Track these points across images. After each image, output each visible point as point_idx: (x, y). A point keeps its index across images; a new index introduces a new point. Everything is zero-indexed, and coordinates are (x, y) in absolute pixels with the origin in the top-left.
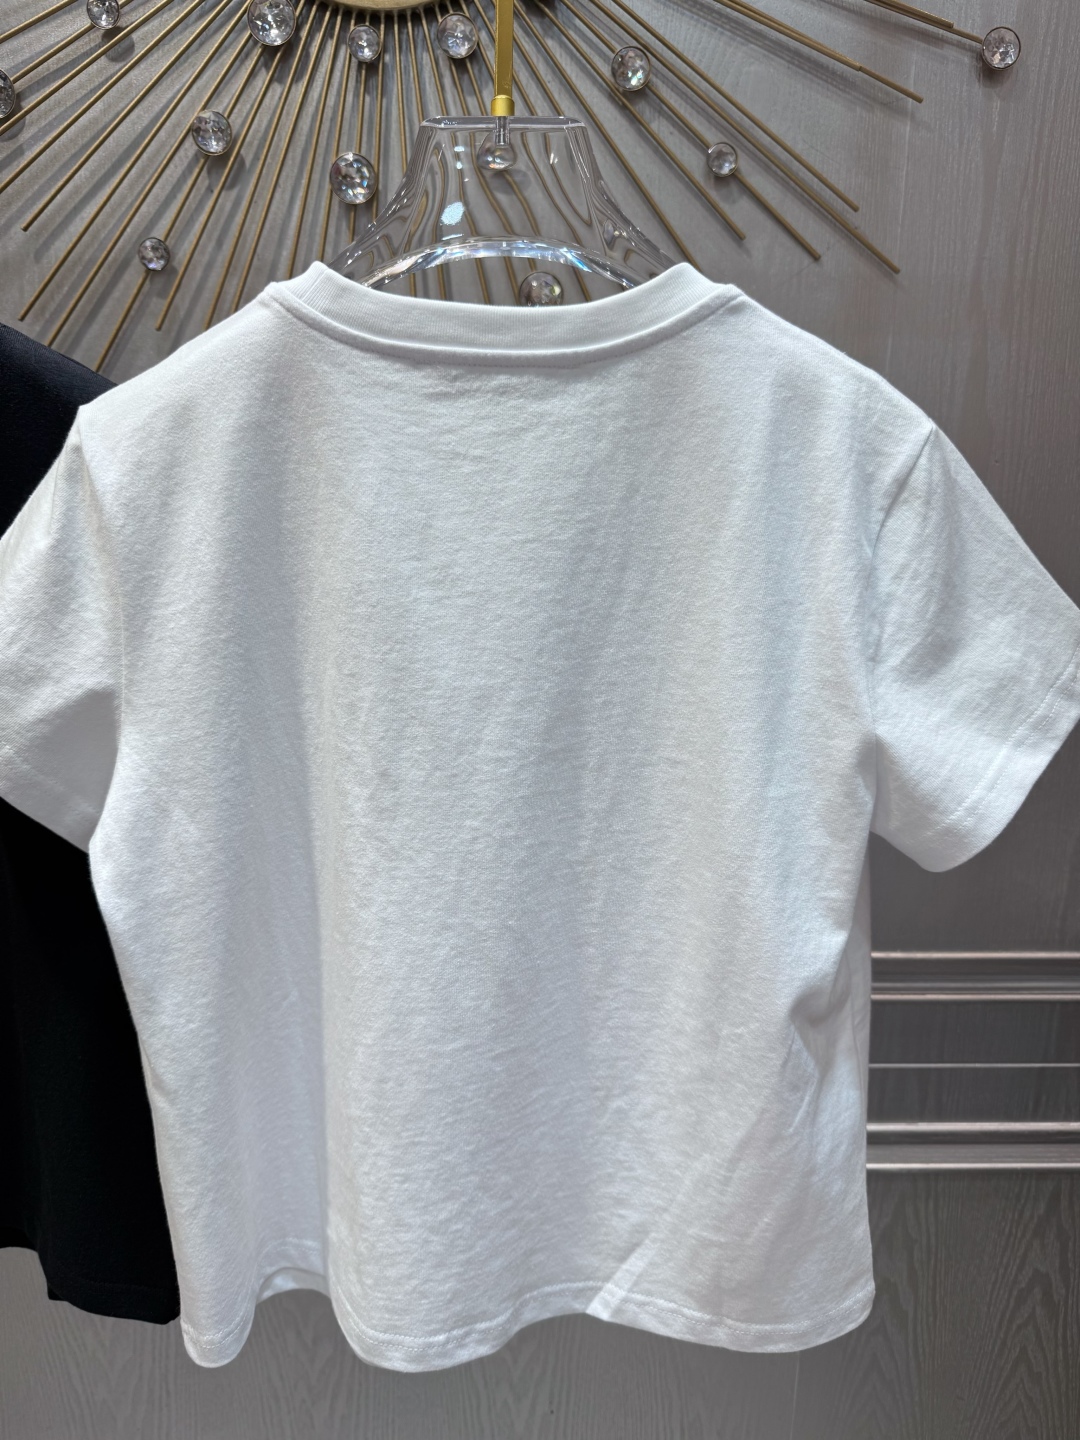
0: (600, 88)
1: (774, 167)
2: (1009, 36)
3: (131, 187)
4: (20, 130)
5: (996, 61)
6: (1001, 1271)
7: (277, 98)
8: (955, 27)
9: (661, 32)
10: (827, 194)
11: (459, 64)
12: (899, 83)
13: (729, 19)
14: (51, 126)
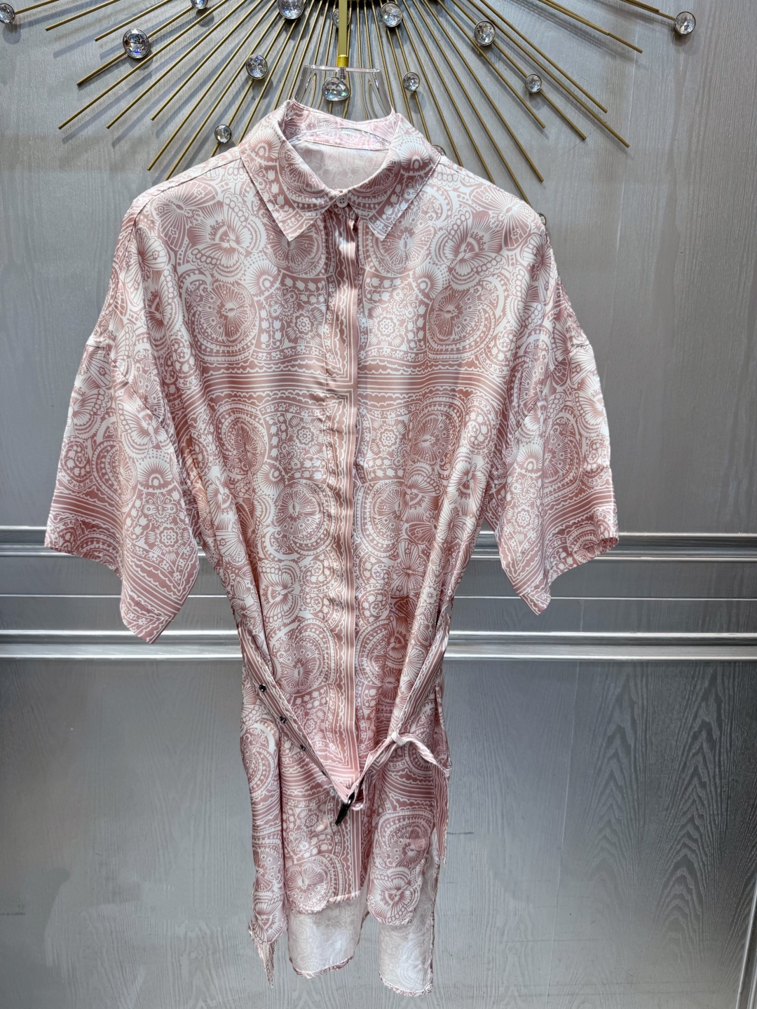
0: (467, 44)
1: (561, 89)
2: (689, 17)
3: (211, 95)
4: (150, 64)
5: (682, 30)
6: (684, 720)
7: (291, 48)
8: (660, 12)
9: (501, 13)
10: (590, 104)
11: (392, 30)
12: (629, 43)
13: (537, 6)
14: (167, 62)
